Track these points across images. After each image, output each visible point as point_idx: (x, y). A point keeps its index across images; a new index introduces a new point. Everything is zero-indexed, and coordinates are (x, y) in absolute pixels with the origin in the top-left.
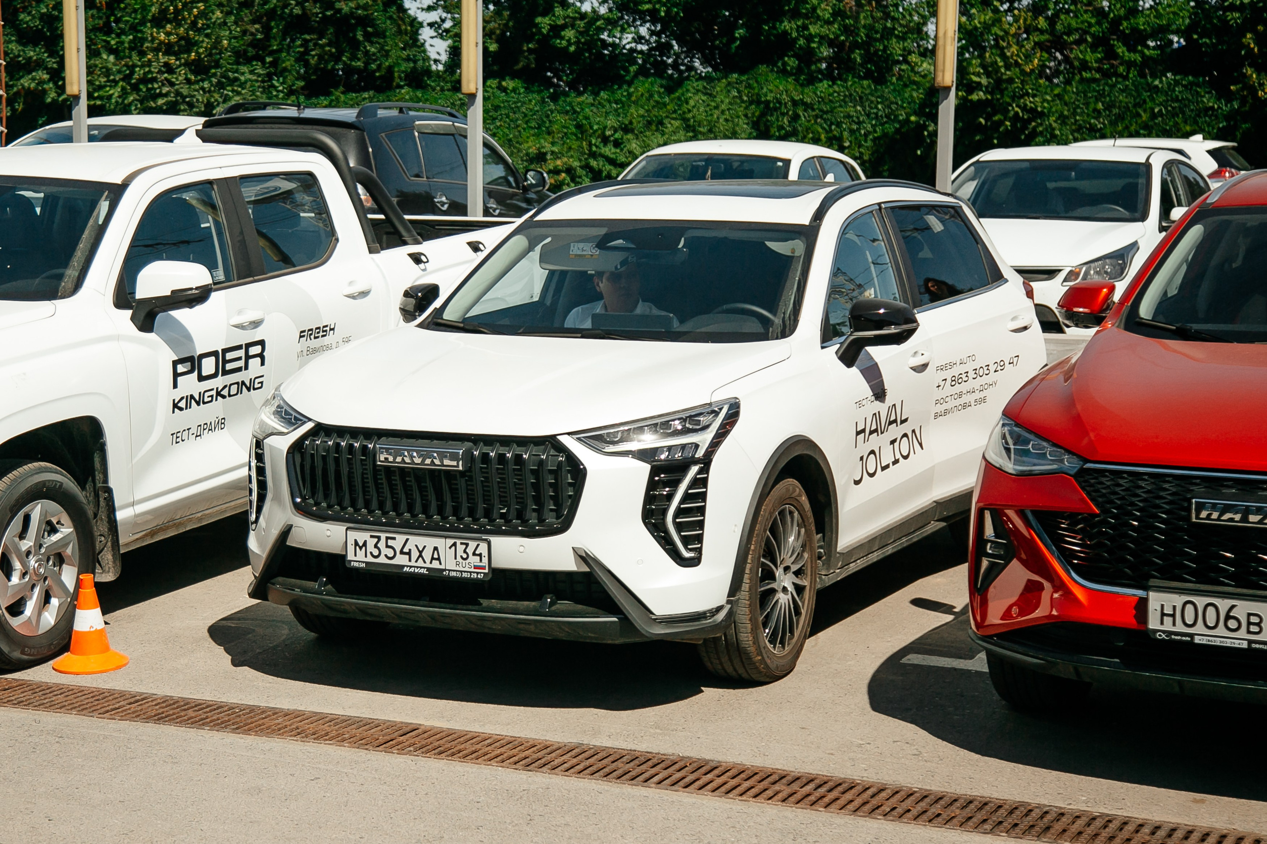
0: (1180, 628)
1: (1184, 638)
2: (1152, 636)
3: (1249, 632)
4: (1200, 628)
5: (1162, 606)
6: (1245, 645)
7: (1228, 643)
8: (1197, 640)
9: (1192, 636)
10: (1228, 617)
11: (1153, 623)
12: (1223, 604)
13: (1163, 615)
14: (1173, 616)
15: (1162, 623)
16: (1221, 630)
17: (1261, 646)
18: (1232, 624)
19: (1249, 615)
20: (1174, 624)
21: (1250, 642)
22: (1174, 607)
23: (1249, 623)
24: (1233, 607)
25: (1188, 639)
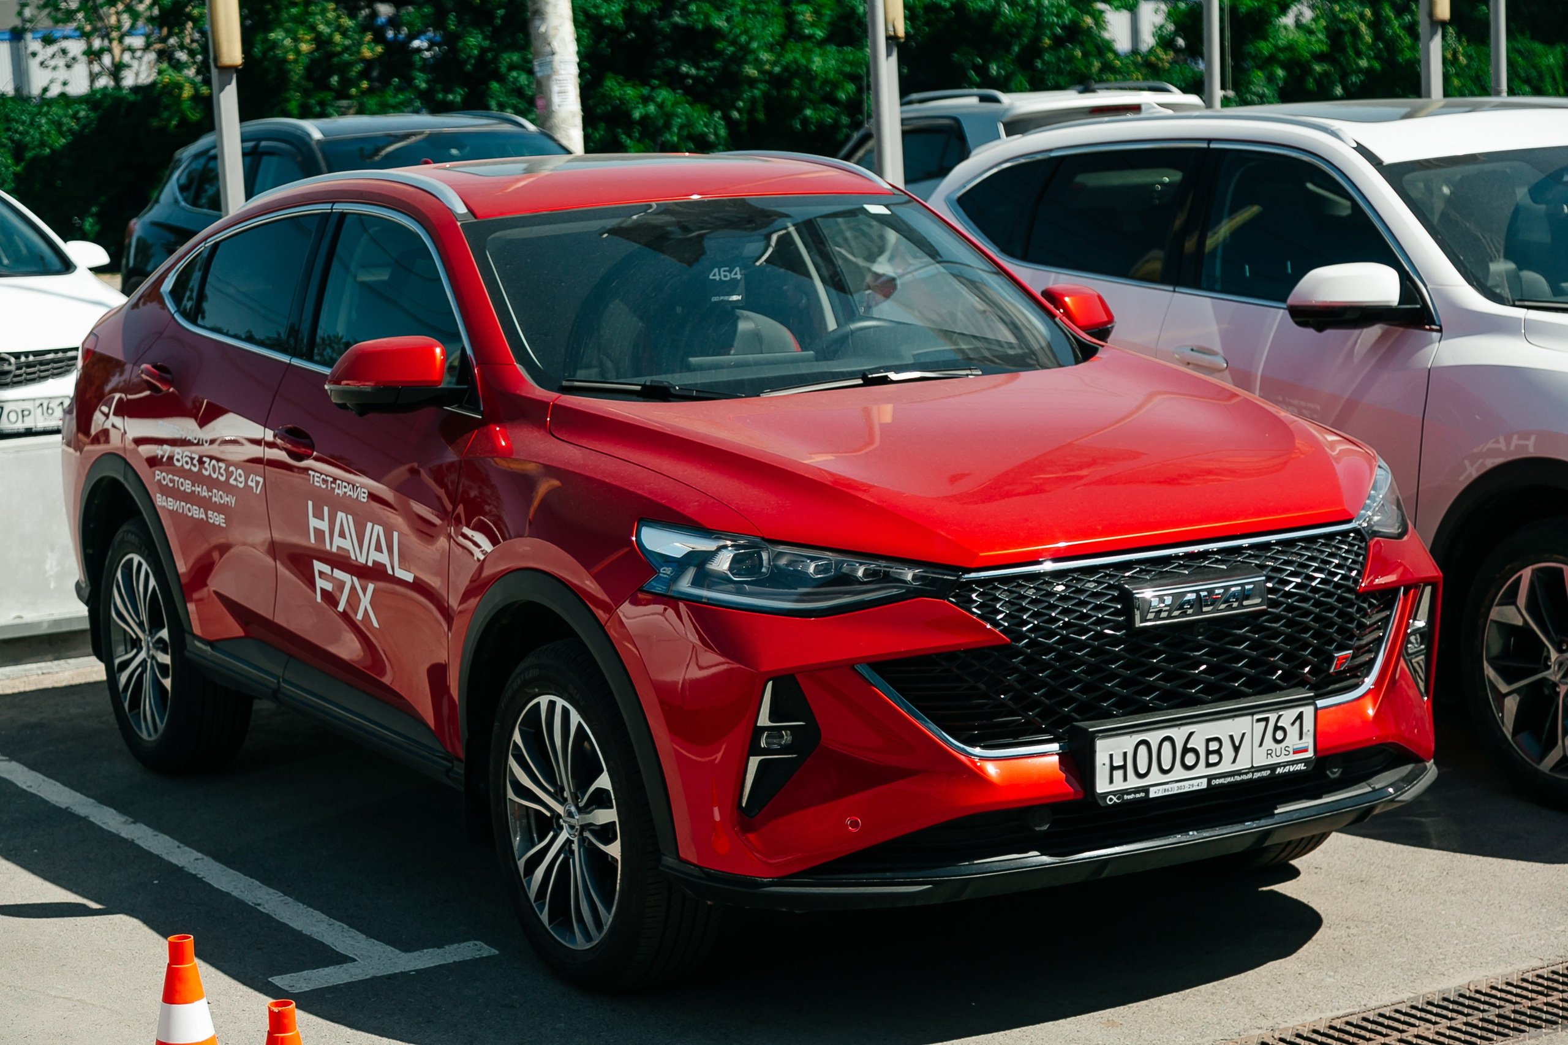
0: (1134, 782)
1: (1138, 796)
2: (1101, 803)
3: (1208, 765)
4: (1155, 776)
5: (1111, 756)
6: (1203, 784)
7: (1186, 787)
8: (1153, 793)
9: (1146, 789)
10: (1186, 750)
11: (1102, 786)
12: (1179, 734)
13: (1113, 768)
14: (1124, 767)
15: (1111, 781)
16: (1179, 772)
17: (1222, 781)
18: (1190, 759)
19: (1208, 741)
20: (1125, 779)
21: (1210, 778)
22: (1125, 754)
23: (1209, 753)
24: (1191, 734)
25: (1142, 794)
